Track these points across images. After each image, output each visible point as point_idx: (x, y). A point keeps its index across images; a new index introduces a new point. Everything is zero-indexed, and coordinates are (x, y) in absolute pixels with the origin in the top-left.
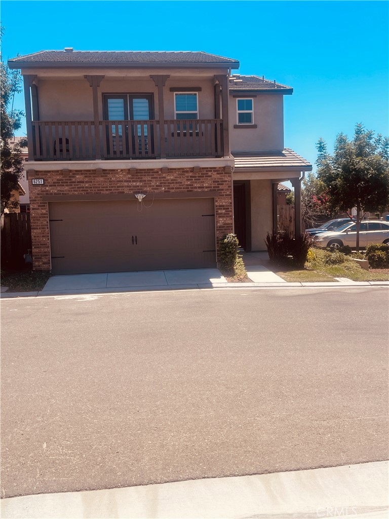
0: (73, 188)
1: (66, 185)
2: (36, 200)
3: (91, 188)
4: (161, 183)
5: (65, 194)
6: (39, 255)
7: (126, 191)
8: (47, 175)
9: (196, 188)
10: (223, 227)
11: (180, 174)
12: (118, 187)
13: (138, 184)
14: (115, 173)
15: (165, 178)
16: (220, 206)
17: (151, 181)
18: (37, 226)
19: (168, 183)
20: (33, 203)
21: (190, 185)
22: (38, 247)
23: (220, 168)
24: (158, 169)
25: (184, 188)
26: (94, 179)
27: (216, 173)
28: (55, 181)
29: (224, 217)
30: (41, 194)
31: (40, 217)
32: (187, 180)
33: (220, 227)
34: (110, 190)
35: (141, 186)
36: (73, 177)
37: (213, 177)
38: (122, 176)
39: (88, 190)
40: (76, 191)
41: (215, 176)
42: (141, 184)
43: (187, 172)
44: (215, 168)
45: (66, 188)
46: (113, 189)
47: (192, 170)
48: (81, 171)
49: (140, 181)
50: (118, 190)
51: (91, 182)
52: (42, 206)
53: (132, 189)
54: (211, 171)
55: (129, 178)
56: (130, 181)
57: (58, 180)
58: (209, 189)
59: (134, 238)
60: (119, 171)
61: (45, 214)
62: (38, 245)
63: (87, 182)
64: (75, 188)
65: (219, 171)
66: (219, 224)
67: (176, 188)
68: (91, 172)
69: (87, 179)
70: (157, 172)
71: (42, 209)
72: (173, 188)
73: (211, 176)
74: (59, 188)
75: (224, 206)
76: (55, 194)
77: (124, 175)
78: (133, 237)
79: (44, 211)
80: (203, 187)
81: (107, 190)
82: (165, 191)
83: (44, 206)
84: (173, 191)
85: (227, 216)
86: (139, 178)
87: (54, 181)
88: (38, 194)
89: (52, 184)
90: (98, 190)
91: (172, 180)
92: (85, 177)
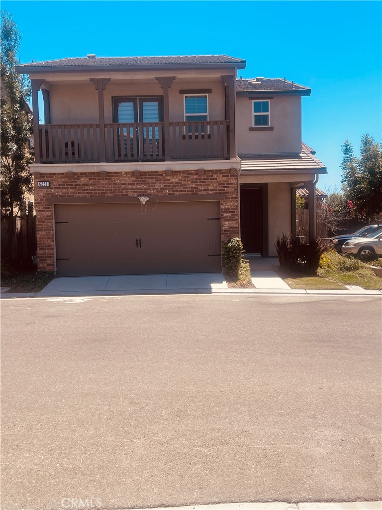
0: (78, 190)
1: (71, 188)
2: (41, 203)
3: (95, 190)
4: (165, 186)
5: (70, 196)
6: (43, 257)
7: (130, 194)
8: (52, 177)
9: (201, 190)
10: (229, 231)
11: (185, 177)
12: (122, 190)
13: (142, 186)
14: (119, 176)
15: (169, 180)
16: (225, 209)
17: (155, 183)
18: (42, 228)
19: (173, 186)
20: (38, 205)
21: (195, 188)
22: (43, 249)
23: (226, 170)
24: (162, 171)
25: (188, 191)
26: (99, 182)
27: (221, 175)
28: (61, 183)
29: (229, 220)
30: (47, 197)
31: (45, 219)
32: (192, 182)
33: (225, 231)
34: (114, 192)
35: (145, 189)
36: (78, 179)
37: (218, 179)
38: (126, 178)
39: (92, 193)
40: (81, 193)
41: (221, 178)
42: (145, 187)
43: (191, 174)
44: (221, 170)
45: (71, 190)
46: (117, 191)
47: (197, 172)
48: (86, 173)
49: (144, 184)
50: (122, 192)
51: (96, 185)
52: (48, 208)
53: (136, 192)
54: (217, 173)
55: (133, 181)
56: (134, 184)
57: (63, 182)
58: (214, 192)
59: (139, 241)
60: (123, 173)
61: (50, 216)
62: (43, 246)
63: (91, 185)
64: (80, 190)
65: (225, 173)
66: (224, 228)
67: (180, 191)
68: (96, 175)
69: (91, 182)
70: (162, 175)
71: (47, 211)
72: (177, 191)
73: (216, 179)
74: (64, 191)
75: (229, 209)
76: (60, 196)
77: (129, 178)
78: (137, 240)
79: (49, 213)
80: (209, 190)
81: (111, 193)
82: (169, 194)
83: (49, 208)
84: (177, 194)
85: (232, 220)
86: (143, 181)
87: (59, 183)
88: (44, 197)
89: (57, 186)
90: (102, 193)
91: (176, 183)
92: (90, 179)
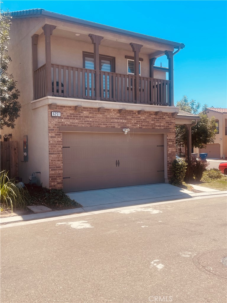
0: (81, 121)
1: (77, 119)
2: (53, 130)
3: (93, 122)
4: (137, 121)
5: (76, 126)
6: (54, 176)
7: (116, 126)
8: (62, 109)
9: (157, 126)
10: (171, 154)
11: (148, 116)
12: (111, 122)
14: (109, 112)
15: (139, 118)
16: (170, 140)
17: (131, 119)
18: (54, 151)
19: (142, 122)
20: (51, 132)
21: (154, 124)
22: (54, 170)
23: (170, 113)
24: (136, 111)
25: (150, 126)
26: (96, 115)
27: (167, 116)
28: (69, 115)
29: (171, 147)
30: (58, 125)
31: (56, 144)
32: (152, 120)
33: (169, 154)
34: (106, 124)
35: (126, 123)
36: (82, 112)
37: (166, 119)
38: (114, 114)
39: (91, 124)
40: (84, 124)
42: (125, 121)
43: (152, 114)
44: (167, 113)
45: (77, 121)
46: (108, 124)
47: (156, 113)
48: (87, 108)
49: (125, 119)
50: (111, 125)
51: (94, 117)
52: (58, 135)
53: (120, 125)
54: (165, 115)
55: (118, 116)
56: (119, 119)
57: (70, 114)
58: (164, 127)
59: (118, 162)
60: (112, 110)
61: (60, 142)
62: (54, 167)
63: (91, 117)
64: (83, 121)
65: (169, 115)
66: (169, 152)
67: (146, 126)
68: (94, 110)
69: (91, 115)
70: (135, 113)
71: (58, 137)
72: (144, 126)
74: (71, 121)
76: (68, 125)
79: (60, 139)
80: (161, 126)
81: (104, 124)
82: (140, 128)
83: (60, 135)
84: (144, 128)
85: (173, 147)
86: (124, 117)
87: (67, 115)
88: (56, 125)
89: (66, 117)
90: (98, 124)
91: (144, 120)
92: (90, 113)
